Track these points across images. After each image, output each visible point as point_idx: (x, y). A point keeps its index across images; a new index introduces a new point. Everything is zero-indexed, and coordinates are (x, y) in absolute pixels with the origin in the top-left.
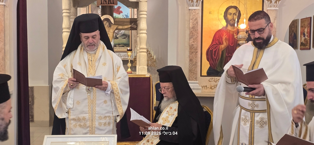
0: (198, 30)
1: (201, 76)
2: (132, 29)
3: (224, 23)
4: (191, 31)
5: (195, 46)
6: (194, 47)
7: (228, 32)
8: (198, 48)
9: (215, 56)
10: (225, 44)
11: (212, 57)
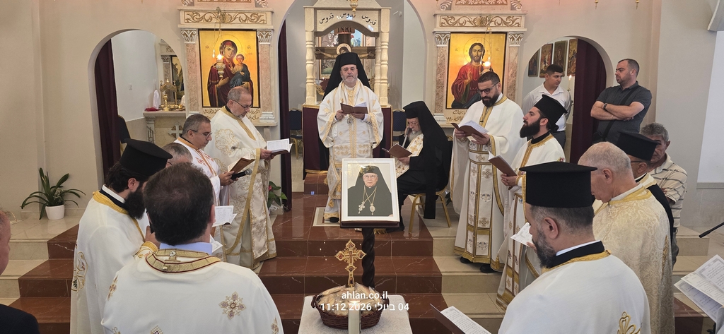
0: (444, 66)
1: (446, 108)
2: (369, 57)
3: (469, 59)
4: (438, 67)
6: (440, 82)
7: (473, 69)
8: (444, 83)
9: (459, 90)
10: (469, 78)
11: (457, 90)
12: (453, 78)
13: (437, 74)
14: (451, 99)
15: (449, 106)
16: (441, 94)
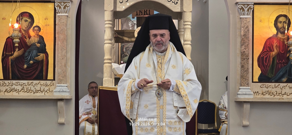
0: (249, 37)
1: (253, 82)
3: (274, 31)
4: (243, 39)
5: (246, 52)
6: (245, 54)
7: (278, 40)
8: (249, 55)
9: (266, 62)
10: (275, 51)
11: (263, 63)
12: (258, 50)
13: (242, 45)
14: (258, 72)
15: (256, 79)
16: (246, 66)
